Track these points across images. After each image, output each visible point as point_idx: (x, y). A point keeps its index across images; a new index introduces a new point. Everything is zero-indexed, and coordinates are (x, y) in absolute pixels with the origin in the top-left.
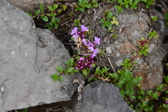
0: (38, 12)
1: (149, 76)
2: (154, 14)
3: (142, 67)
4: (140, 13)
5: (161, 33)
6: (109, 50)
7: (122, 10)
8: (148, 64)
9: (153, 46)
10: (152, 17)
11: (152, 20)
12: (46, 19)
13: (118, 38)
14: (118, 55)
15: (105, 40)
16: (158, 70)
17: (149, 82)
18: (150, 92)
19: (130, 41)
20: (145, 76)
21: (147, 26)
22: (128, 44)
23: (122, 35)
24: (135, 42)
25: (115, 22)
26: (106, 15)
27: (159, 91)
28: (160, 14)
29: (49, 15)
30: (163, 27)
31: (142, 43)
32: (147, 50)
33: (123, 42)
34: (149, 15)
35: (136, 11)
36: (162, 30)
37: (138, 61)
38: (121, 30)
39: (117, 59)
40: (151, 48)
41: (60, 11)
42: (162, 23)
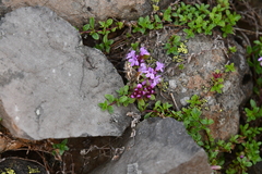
0: (87, 27)
1: (222, 122)
2: (232, 45)
3: (213, 108)
4: (216, 41)
5: (239, 70)
6: (173, 83)
7: (193, 36)
8: (221, 106)
9: (229, 84)
10: (230, 47)
11: (230, 51)
12: (96, 37)
13: (185, 70)
14: (184, 90)
15: (169, 71)
16: (233, 117)
17: (221, 130)
18: (221, 143)
19: (201, 74)
20: (217, 121)
21: (223, 59)
22: (197, 77)
23: (190, 66)
24: (206, 76)
25: (182, 49)
26: (173, 40)
27: (234, 143)
28: (240, 47)
29: (100, 32)
30: (243, 63)
31: (216, 76)
32: (221, 86)
33: (192, 75)
34: (226, 45)
35: (211, 38)
36: (241, 67)
37: (209, 99)
38: (190, 59)
39: (183, 95)
40: (226, 86)
41: (114, 29)
42: (242, 58)
